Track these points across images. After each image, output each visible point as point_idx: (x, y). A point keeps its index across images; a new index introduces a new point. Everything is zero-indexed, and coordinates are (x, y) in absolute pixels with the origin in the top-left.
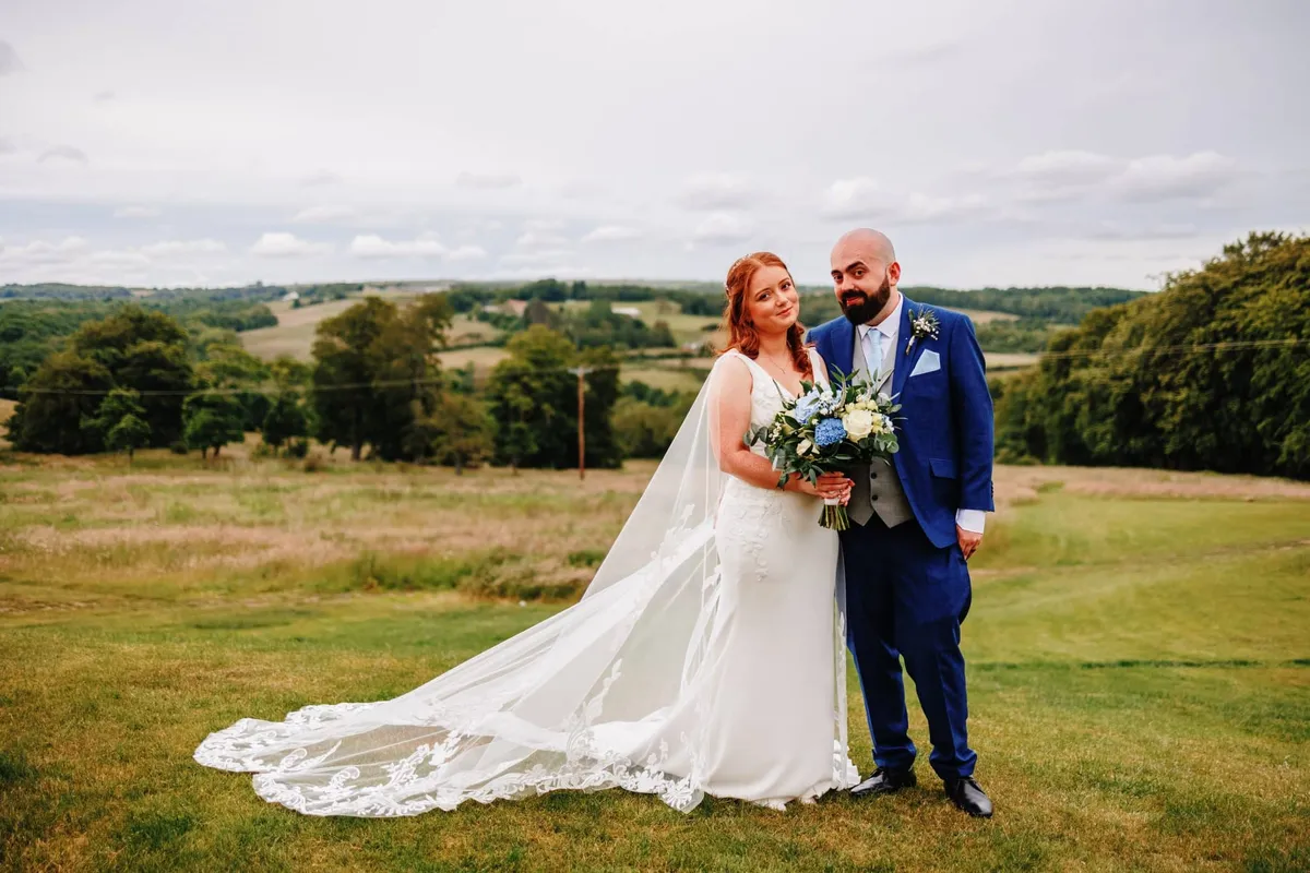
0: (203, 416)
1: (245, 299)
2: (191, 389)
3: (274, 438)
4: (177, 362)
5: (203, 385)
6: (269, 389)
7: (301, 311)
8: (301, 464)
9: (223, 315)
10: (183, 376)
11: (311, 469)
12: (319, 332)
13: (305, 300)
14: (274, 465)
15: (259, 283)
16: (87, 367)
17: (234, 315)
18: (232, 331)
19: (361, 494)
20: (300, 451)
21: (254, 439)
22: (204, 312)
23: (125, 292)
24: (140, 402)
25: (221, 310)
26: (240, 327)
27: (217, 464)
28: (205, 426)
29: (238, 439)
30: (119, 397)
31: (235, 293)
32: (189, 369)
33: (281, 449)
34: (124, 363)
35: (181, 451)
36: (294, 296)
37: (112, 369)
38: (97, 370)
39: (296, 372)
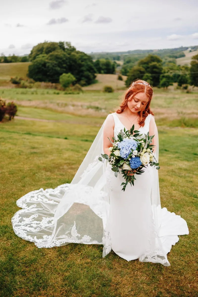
0: (164, 80)
1: (178, 51)
2: (162, 73)
3: (180, 85)
4: (160, 67)
5: (165, 72)
6: (181, 73)
7: (191, 53)
8: (186, 91)
9: (173, 55)
10: (161, 70)
11: (188, 92)
12: (192, 58)
13: (192, 50)
14: (179, 91)
15: (182, 47)
16: (140, 69)
17: (175, 55)
18: (174, 59)
19: (193, 100)
20: (186, 88)
21: (176, 85)
22: (169, 54)
23: (152, 51)
24: (151, 77)
25: (172, 53)
26: (176, 57)
27: (167, 91)
28: (165, 82)
29: (172, 85)
30: (147, 76)
31: (176, 49)
32: (162, 69)
33: (182, 88)
34: (148, 68)
35: (159, 88)
36: (190, 49)
37: (146, 69)
38: (143, 70)
39: (186, 68)
